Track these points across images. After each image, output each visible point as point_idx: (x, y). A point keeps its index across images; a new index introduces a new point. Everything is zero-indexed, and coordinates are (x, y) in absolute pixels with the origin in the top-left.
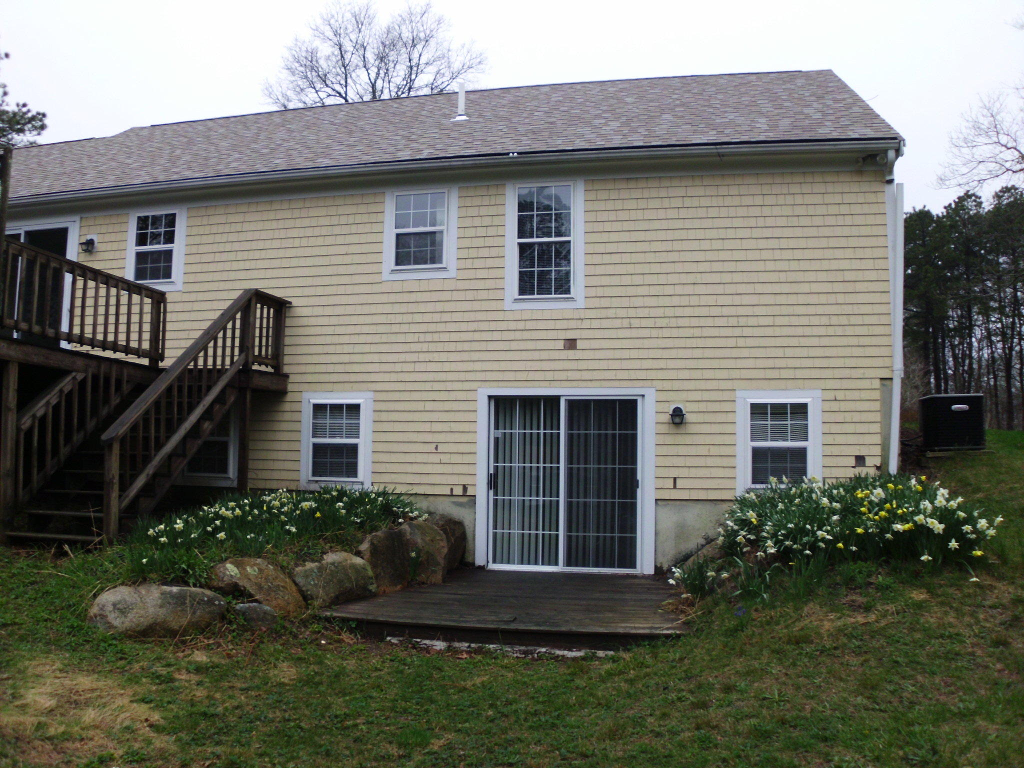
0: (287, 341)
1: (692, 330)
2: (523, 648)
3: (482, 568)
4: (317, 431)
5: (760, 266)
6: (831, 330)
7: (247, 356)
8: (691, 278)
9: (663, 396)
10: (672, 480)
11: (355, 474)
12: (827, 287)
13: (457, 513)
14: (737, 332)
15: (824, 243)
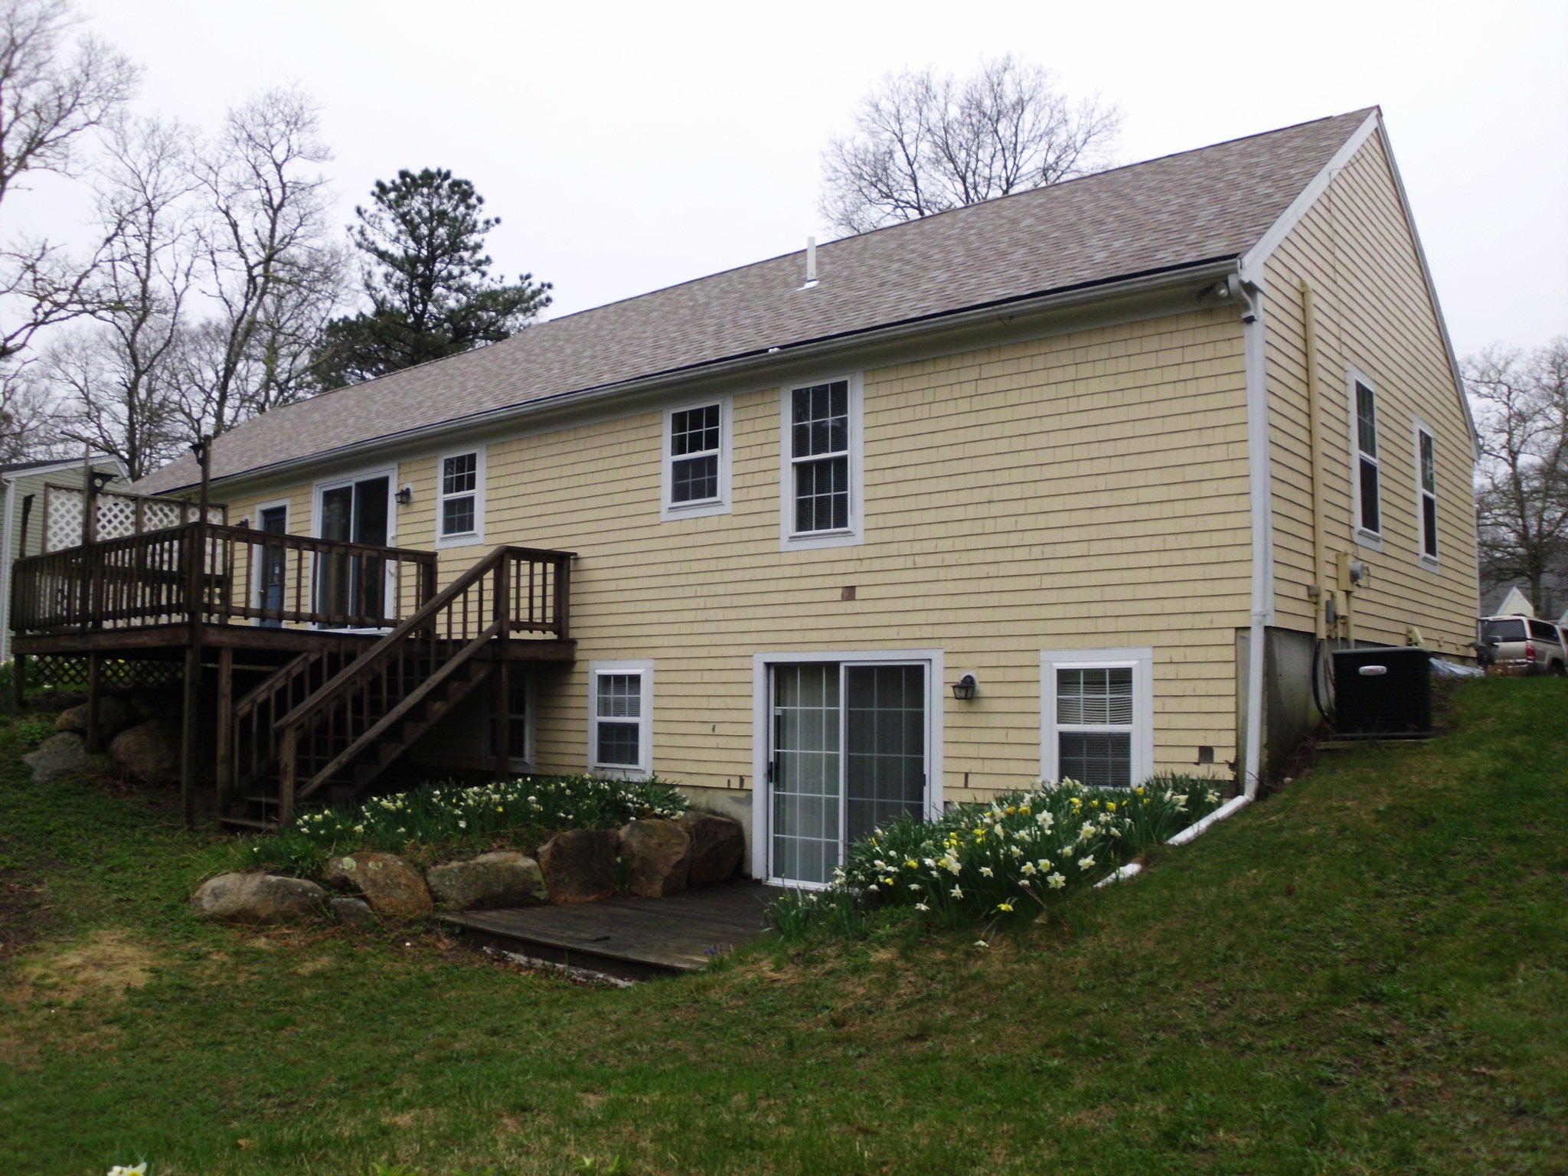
0: (572, 600)
1: (986, 568)
2: (585, 971)
3: (758, 882)
4: (604, 708)
5: (1071, 469)
6: (1166, 558)
7: (501, 623)
8: (985, 494)
9: (954, 660)
10: (963, 776)
11: (634, 759)
12: (1162, 493)
13: (735, 810)
14: (1042, 567)
15: (1157, 426)
